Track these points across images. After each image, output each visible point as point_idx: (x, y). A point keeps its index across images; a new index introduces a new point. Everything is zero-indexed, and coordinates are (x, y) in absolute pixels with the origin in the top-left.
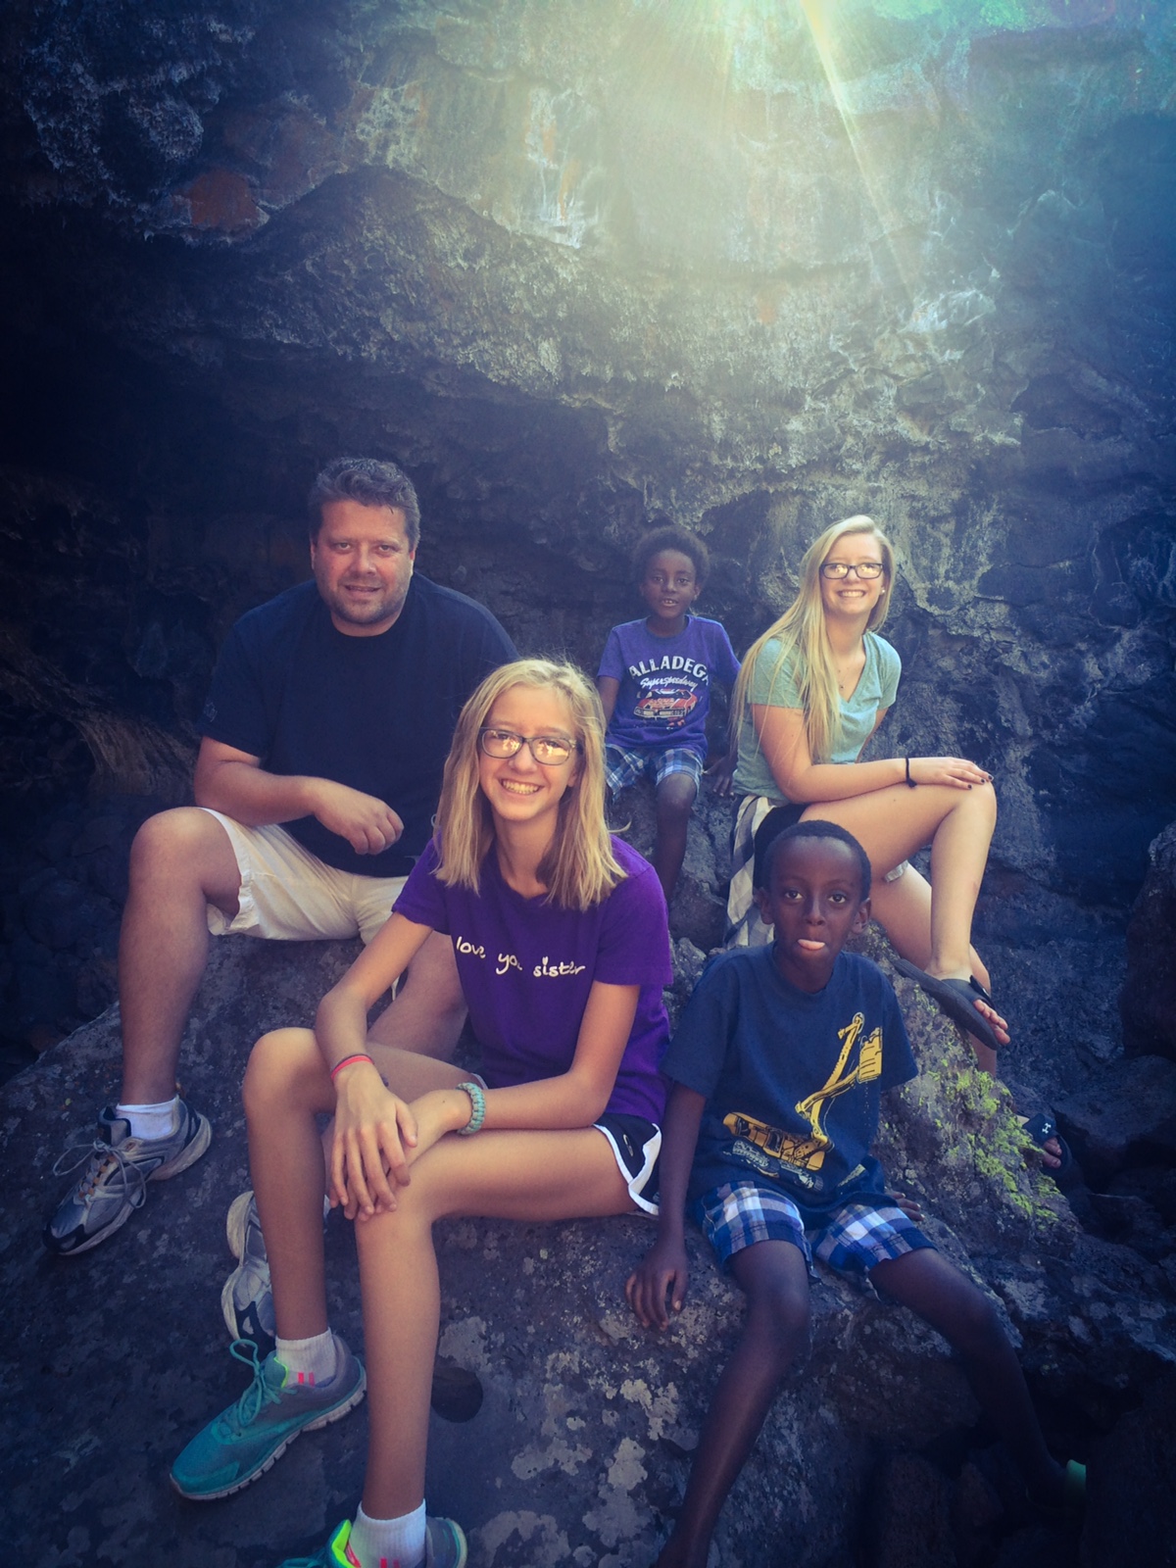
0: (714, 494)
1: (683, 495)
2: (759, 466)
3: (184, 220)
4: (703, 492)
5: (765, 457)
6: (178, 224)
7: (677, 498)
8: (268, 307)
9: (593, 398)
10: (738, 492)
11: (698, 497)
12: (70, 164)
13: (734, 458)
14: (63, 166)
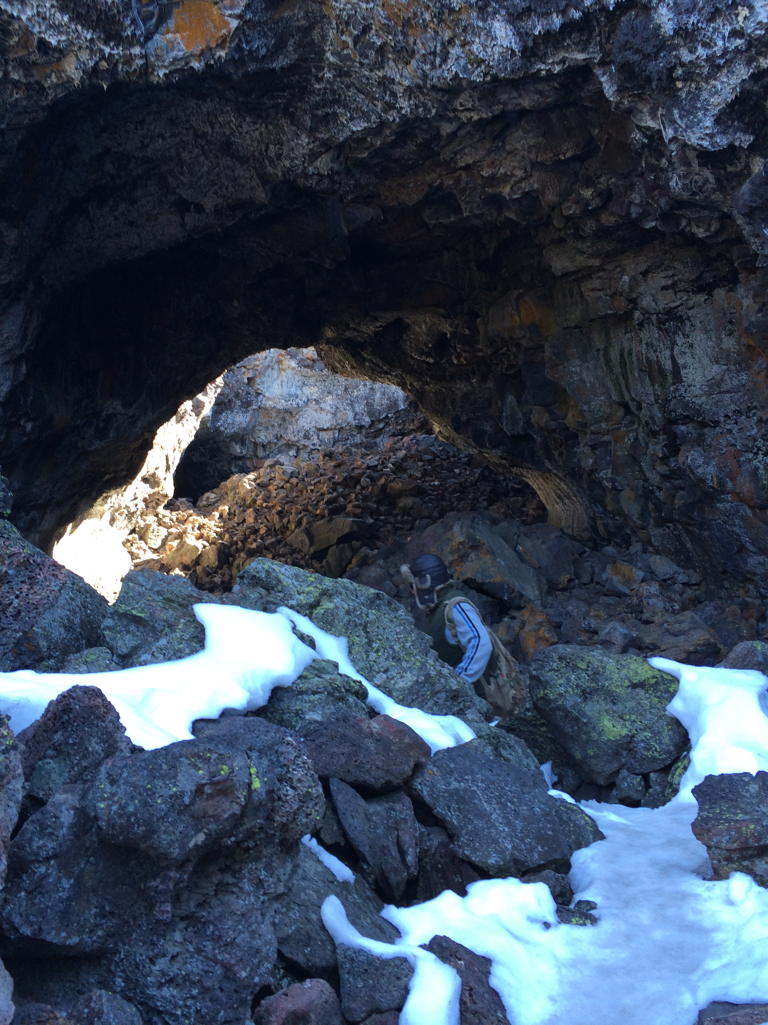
0: (712, 95)
1: (685, 111)
2: (739, 42)
3: (179, 50)
4: (702, 98)
5: (738, 27)
6: (177, 55)
7: (681, 117)
8: (336, 107)
9: (567, 55)
10: (735, 81)
11: (699, 105)
12: (64, 38)
13: (706, 45)
14: (59, 42)
